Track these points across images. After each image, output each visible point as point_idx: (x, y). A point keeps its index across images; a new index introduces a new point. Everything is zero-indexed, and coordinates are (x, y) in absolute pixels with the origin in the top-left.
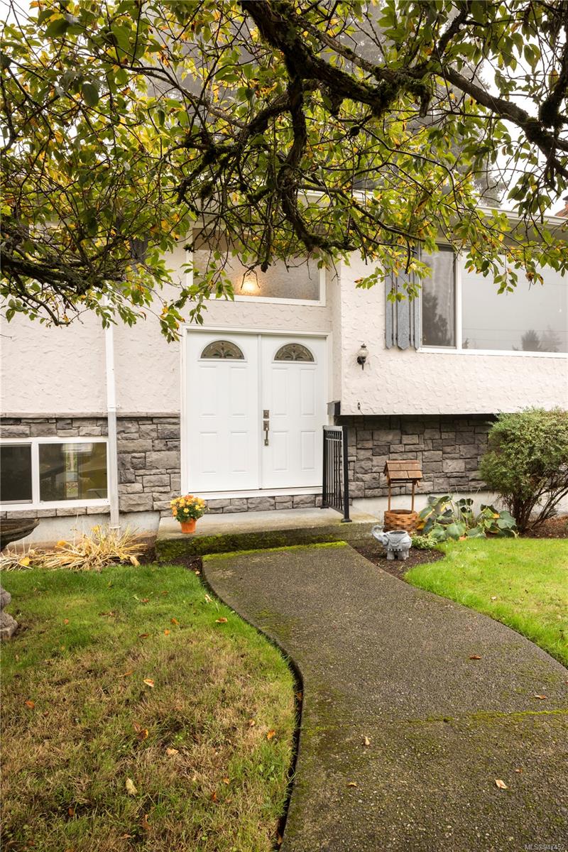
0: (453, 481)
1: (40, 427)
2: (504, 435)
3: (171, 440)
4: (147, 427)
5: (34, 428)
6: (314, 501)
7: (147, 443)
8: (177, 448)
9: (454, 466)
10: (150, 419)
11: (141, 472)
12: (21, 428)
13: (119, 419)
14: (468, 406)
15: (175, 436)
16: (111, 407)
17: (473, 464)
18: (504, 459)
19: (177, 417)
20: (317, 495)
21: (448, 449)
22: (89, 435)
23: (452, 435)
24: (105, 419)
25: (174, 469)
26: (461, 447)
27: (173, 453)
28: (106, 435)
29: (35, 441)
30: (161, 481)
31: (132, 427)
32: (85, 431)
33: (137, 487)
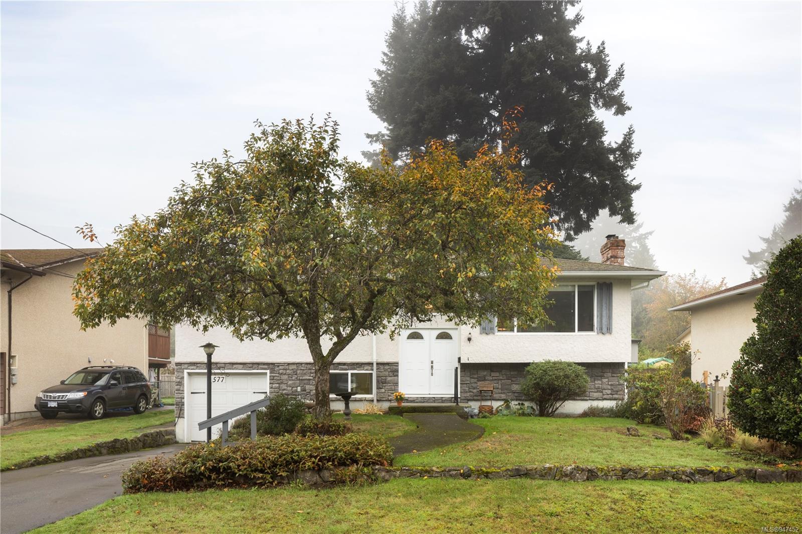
0: (516, 394)
3: (395, 372)
4: (387, 367)
5: (350, 367)
7: (387, 373)
8: (397, 376)
10: (388, 364)
11: (384, 385)
12: (345, 367)
13: (377, 364)
14: (519, 359)
15: (397, 371)
16: (374, 359)
19: (397, 363)
21: (513, 379)
22: (366, 370)
24: (373, 364)
25: (396, 384)
26: (520, 379)
27: (396, 378)
28: (373, 370)
29: (350, 372)
30: (391, 388)
31: (382, 367)
32: (366, 368)
33: (383, 390)
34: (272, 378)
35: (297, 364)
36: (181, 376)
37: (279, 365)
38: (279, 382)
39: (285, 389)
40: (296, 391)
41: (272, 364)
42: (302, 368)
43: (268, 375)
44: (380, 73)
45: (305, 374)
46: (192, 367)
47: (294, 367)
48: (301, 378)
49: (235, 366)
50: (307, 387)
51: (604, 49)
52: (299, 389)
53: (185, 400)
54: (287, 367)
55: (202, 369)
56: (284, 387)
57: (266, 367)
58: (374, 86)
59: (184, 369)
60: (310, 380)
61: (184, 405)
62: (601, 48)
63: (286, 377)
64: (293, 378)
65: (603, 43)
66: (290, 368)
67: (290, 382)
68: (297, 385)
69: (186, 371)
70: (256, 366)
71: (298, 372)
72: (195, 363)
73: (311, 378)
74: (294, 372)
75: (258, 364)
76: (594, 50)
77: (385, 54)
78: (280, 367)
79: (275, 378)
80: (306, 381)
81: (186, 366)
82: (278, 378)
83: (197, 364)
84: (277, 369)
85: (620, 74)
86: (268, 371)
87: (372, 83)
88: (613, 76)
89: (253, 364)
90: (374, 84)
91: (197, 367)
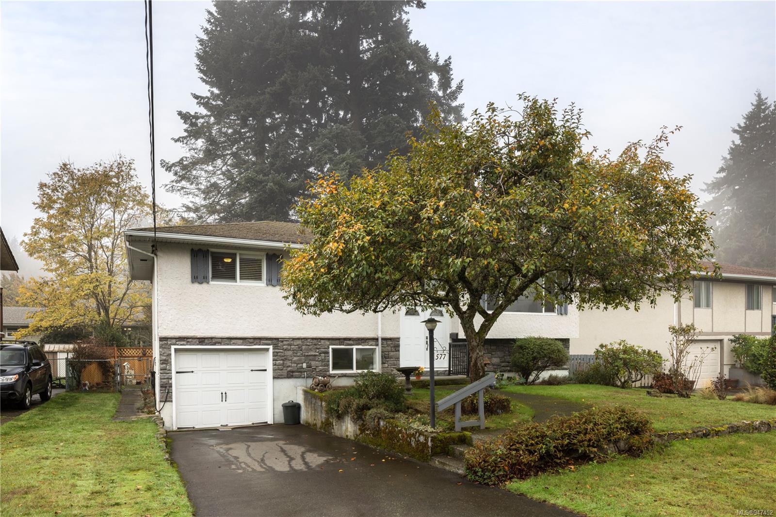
0: (495, 367)
1: (357, 342)
2: (521, 347)
3: (397, 347)
4: (389, 342)
5: (355, 342)
6: (444, 373)
7: (389, 348)
8: (399, 351)
9: (495, 360)
10: (390, 339)
11: (388, 360)
12: (351, 342)
13: (383, 339)
14: (504, 335)
15: (398, 346)
16: (380, 335)
17: (503, 360)
18: (522, 356)
19: (399, 338)
20: (446, 371)
21: (493, 353)
22: (371, 345)
23: (495, 347)
24: (377, 339)
25: (398, 359)
26: (499, 353)
27: (398, 352)
28: (377, 345)
29: (355, 347)
30: (394, 363)
31: (385, 342)
32: (370, 343)
33: (386, 365)
34: (275, 355)
35: (302, 339)
36: (168, 352)
37: (283, 340)
38: (283, 358)
39: (289, 366)
40: (302, 367)
41: (276, 339)
42: (308, 344)
43: (271, 350)
44: (206, 31)
45: (310, 349)
46: (182, 343)
47: (299, 342)
48: (306, 354)
49: (233, 341)
50: (313, 363)
51: (450, 63)
52: (304, 365)
53: (173, 381)
54: (292, 342)
55: (193, 345)
56: (289, 363)
57: (270, 342)
58: (201, 45)
59: (171, 344)
60: (315, 356)
61: (171, 387)
62: (448, 62)
63: (290, 353)
64: (298, 354)
65: (450, 58)
66: (295, 344)
67: (295, 359)
68: (302, 362)
69: (173, 347)
70: (258, 341)
71: (304, 347)
72: (184, 338)
73: (317, 354)
74: (299, 348)
75: (260, 339)
76: (441, 62)
77: (210, 13)
78: (285, 343)
79: (279, 354)
80: (311, 358)
81: (174, 341)
82: (283, 354)
83: (188, 338)
84: (280, 344)
85: (460, 88)
86: (271, 347)
87: (199, 41)
88: (454, 88)
89: (255, 339)
90: (201, 41)
91: (188, 342)
